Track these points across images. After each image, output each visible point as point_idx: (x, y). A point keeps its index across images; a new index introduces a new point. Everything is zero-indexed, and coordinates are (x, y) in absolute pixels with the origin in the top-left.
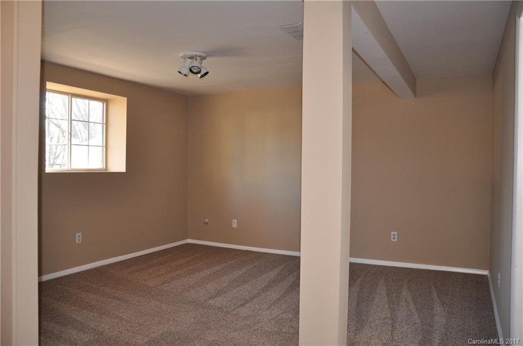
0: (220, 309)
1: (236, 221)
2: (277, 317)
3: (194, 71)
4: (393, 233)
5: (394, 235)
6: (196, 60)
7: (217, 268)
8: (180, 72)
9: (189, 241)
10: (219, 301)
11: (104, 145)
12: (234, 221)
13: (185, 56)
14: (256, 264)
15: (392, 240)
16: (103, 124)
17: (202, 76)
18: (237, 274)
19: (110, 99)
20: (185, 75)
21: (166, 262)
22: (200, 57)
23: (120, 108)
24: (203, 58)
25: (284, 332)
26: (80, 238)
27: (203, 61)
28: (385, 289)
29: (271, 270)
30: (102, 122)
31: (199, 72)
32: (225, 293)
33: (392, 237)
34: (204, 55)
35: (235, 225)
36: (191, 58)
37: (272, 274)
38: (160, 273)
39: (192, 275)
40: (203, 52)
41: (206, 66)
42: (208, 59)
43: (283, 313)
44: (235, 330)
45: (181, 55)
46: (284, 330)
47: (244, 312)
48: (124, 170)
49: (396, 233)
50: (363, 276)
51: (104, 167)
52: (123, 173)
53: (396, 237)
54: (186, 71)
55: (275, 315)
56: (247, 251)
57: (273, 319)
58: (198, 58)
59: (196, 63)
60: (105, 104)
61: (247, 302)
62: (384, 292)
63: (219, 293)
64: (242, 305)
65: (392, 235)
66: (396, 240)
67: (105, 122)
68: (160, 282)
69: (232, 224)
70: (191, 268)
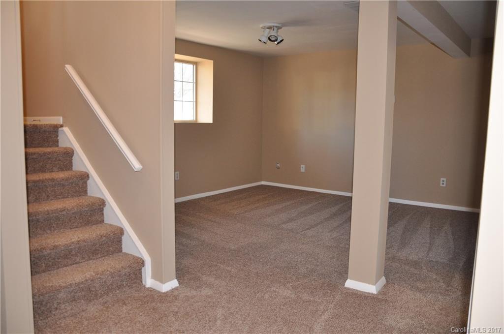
0: (292, 230)
1: (304, 166)
2: (336, 237)
3: (272, 39)
4: (442, 179)
5: (443, 181)
6: (273, 30)
7: (288, 203)
8: (260, 40)
9: (263, 183)
10: (290, 226)
11: (195, 101)
12: (302, 166)
13: (264, 27)
14: (320, 202)
15: (441, 185)
16: (193, 83)
17: (278, 43)
18: (304, 208)
19: (199, 62)
20: (265, 43)
21: (246, 198)
22: (276, 27)
23: (207, 69)
24: (279, 28)
25: (341, 247)
26: (178, 176)
27: (279, 30)
28: (430, 224)
29: (333, 207)
30: (192, 81)
31: (276, 40)
32: (295, 220)
33: (441, 182)
34: (280, 25)
35: (303, 170)
36: (270, 28)
37: (333, 210)
38: (242, 205)
39: (267, 208)
40: (279, 23)
41: (281, 34)
42: (283, 28)
43: (341, 235)
44: (303, 244)
45: (261, 26)
46: (341, 246)
47: (310, 233)
48: (211, 122)
49: (445, 179)
50: (412, 214)
51: (195, 119)
52: (210, 123)
53: (445, 183)
54: (265, 39)
55: (335, 236)
56: (313, 192)
57: (333, 239)
58: (275, 28)
59: (273, 33)
60: (195, 66)
61: (312, 227)
62: (428, 226)
63: (290, 220)
64: (309, 229)
65: (441, 181)
66: (444, 185)
67: (195, 82)
68: (243, 211)
69: (300, 169)
70: (266, 202)
